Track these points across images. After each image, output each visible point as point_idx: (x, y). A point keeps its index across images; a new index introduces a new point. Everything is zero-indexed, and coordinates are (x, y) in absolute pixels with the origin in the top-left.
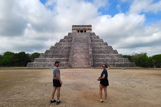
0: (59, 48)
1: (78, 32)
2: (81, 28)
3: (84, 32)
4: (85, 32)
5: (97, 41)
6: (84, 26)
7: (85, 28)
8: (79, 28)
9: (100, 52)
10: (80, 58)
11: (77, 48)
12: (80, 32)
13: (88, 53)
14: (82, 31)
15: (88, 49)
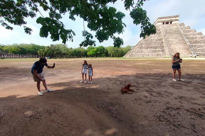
0: (150, 40)
1: (164, 24)
2: (167, 20)
3: (169, 23)
4: (171, 23)
5: (189, 31)
6: (170, 17)
7: (172, 19)
8: (165, 19)
9: (196, 42)
10: (179, 48)
11: (171, 40)
12: (165, 24)
13: (186, 43)
14: (167, 23)
15: (183, 40)
